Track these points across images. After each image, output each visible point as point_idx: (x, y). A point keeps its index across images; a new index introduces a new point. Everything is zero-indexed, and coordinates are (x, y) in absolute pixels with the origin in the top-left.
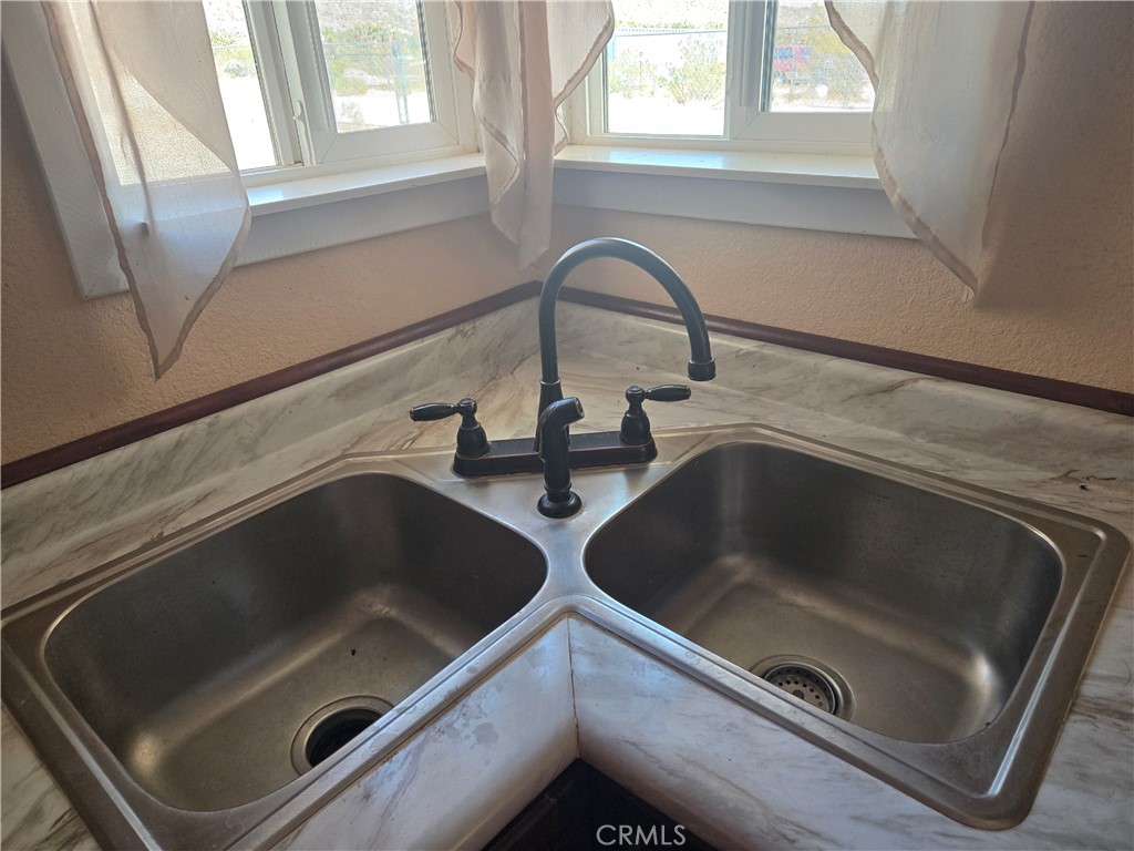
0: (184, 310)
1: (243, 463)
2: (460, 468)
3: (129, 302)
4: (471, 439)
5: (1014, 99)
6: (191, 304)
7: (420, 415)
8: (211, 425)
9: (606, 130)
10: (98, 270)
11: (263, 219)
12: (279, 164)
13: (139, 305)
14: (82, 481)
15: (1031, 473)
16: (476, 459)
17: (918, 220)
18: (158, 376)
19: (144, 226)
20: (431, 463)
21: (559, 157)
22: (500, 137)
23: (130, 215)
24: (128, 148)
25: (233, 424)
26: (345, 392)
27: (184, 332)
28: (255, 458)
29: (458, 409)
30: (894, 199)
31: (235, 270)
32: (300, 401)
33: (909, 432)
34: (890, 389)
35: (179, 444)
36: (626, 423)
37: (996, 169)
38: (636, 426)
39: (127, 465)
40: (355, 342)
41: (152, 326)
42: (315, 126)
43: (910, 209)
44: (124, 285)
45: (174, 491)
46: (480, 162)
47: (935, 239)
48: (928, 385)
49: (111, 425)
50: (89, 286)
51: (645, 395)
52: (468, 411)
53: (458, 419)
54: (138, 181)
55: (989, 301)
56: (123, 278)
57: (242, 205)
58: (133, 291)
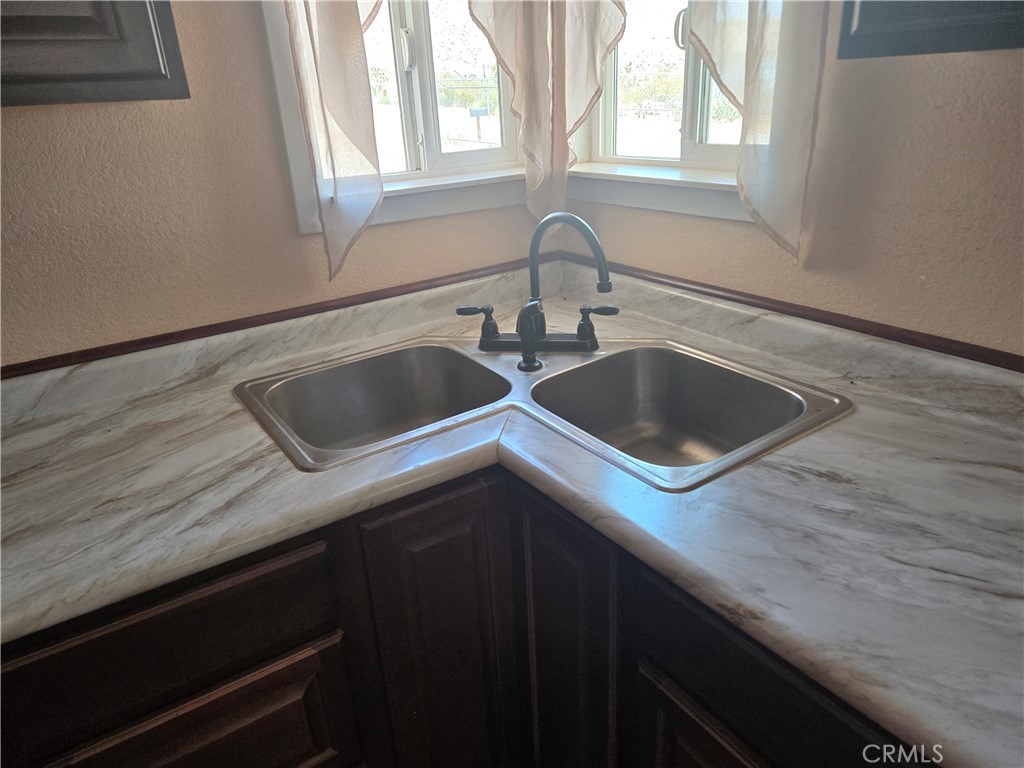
0: (345, 243)
1: (369, 336)
2: (483, 346)
3: (321, 239)
4: (489, 329)
5: (813, 140)
6: (349, 240)
7: (461, 312)
8: (354, 311)
9: (615, 153)
10: (309, 221)
11: (390, 199)
12: (408, 170)
13: (325, 240)
14: (289, 329)
15: (826, 374)
16: (492, 342)
17: (754, 210)
18: (330, 280)
19: (332, 198)
20: (468, 343)
21: (574, 169)
22: (531, 157)
23: (326, 193)
24: (329, 158)
25: (365, 313)
26: (428, 304)
27: (345, 255)
28: (375, 334)
29: (482, 310)
30: (742, 198)
31: (369, 227)
32: (403, 305)
33: (763, 349)
34: (752, 320)
35: (337, 319)
36: (580, 328)
37: (807, 183)
38: (586, 329)
39: (311, 325)
40: (438, 276)
41: (330, 252)
42: (429, 149)
43: (749, 203)
44: (320, 230)
45: (331, 344)
46: (522, 171)
47: (764, 222)
48: (773, 318)
49: (305, 304)
50: (304, 230)
51: (591, 310)
52: (488, 312)
53: (482, 317)
54: (332, 177)
55: (811, 265)
56: (320, 225)
57: (380, 190)
58: (323, 233)
